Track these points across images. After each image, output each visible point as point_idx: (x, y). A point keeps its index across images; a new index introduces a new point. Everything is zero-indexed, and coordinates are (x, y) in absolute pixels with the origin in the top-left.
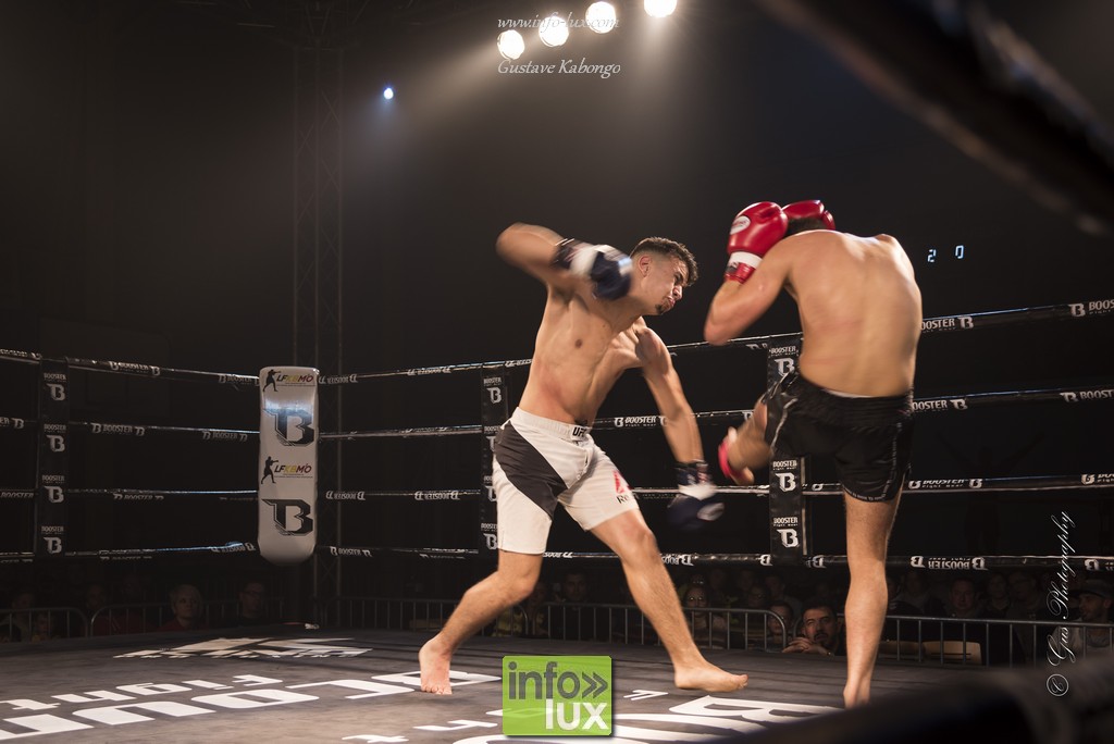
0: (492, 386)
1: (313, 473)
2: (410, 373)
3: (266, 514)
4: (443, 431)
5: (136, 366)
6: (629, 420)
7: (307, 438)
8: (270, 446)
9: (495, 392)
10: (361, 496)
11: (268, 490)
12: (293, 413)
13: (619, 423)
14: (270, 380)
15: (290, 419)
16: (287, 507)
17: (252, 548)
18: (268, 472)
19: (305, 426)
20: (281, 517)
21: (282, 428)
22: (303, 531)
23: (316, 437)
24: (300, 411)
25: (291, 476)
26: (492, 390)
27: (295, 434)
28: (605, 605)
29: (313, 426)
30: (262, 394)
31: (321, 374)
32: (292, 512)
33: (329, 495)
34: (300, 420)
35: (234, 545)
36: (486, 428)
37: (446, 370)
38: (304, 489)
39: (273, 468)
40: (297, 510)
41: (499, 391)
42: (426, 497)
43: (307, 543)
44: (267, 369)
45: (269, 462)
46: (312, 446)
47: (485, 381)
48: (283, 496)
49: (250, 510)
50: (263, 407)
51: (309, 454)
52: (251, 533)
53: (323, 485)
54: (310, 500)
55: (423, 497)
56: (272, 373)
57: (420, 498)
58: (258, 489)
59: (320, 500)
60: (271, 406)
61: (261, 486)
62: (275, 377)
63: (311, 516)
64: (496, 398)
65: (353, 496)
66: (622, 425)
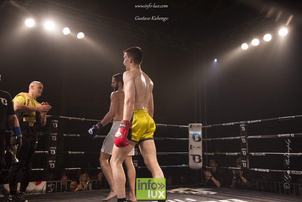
0: (242, 126)
1: (201, 148)
2: (224, 124)
3: (191, 158)
4: (232, 138)
5: (162, 125)
6: (282, 135)
7: (200, 140)
8: (191, 142)
9: (243, 128)
10: (213, 154)
11: (191, 152)
12: (196, 134)
13: (279, 136)
14: (191, 127)
15: (196, 136)
16: (196, 157)
17: (187, 166)
18: (191, 148)
19: (199, 137)
20: (194, 159)
21: (194, 138)
22: (200, 162)
23: (202, 139)
24: (198, 134)
25: (196, 149)
26: (242, 127)
27: (197, 139)
28: (278, 182)
29: (201, 137)
30: (189, 130)
31: (202, 125)
32: (197, 157)
33: (205, 154)
34: (198, 136)
35: (183, 165)
36: (241, 137)
37: (233, 123)
38: (199, 152)
39: (192, 147)
40: (198, 157)
41: (244, 128)
42: (229, 154)
43: (200, 165)
44: (190, 124)
45: (191, 146)
46: (201, 142)
47: (241, 125)
48: (195, 154)
49: (187, 157)
50: (189, 133)
51: (200, 144)
52: (187, 162)
53: (204, 151)
54: (201, 155)
55: (228, 154)
56: (191, 125)
57: (227, 155)
58: (189, 152)
59: (203, 155)
60: (191, 133)
61: (189, 151)
62: (192, 126)
63: (201, 158)
64: (243, 129)
65: (211, 154)
66: (280, 136)
